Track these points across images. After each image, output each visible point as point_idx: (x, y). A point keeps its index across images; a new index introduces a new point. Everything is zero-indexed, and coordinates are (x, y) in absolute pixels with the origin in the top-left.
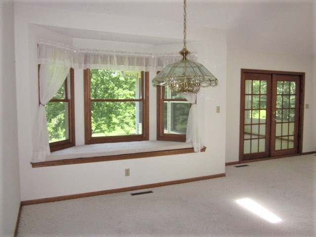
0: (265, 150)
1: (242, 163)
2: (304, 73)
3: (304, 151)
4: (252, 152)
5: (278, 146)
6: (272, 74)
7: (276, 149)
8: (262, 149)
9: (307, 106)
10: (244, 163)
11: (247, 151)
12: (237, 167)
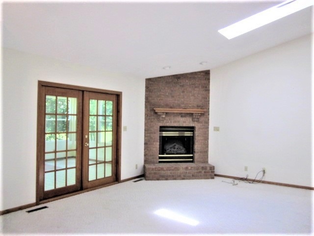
0: (76, 182)
1: (40, 204)
2: (121, 93)
3: (123, 177)
4: (57, 187)
5: (92, 175)
6: (83, 91)
7: (90, 179)
8: (72, 181)
9: (125, 129)
10: (43, 203)
11: (49, 186)
12: (29, 212)
